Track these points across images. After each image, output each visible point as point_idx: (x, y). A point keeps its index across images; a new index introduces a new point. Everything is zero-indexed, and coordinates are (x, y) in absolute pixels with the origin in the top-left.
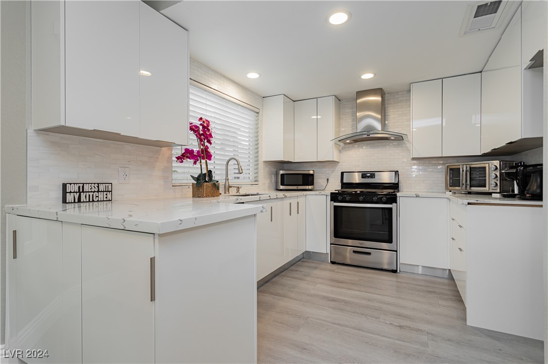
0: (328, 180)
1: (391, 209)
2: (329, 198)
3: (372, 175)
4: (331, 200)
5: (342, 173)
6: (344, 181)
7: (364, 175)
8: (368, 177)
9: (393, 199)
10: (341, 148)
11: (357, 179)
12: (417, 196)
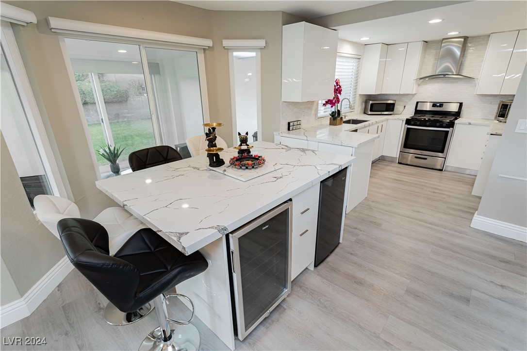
0: (405, 106)
1: (448, 132)
2: (404, 122)
3: (441, 105)
4: (406, 124)
5: (417, 103)
6: (418, 109)
7: (434, 105)
8: (438, 106)
9: (451, 125)
10: (420, 83)
11: (428, 107)
12: (470, 124)
